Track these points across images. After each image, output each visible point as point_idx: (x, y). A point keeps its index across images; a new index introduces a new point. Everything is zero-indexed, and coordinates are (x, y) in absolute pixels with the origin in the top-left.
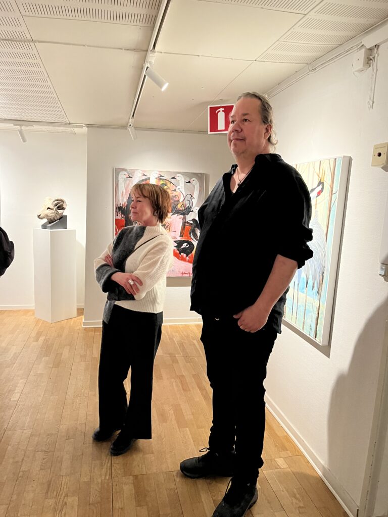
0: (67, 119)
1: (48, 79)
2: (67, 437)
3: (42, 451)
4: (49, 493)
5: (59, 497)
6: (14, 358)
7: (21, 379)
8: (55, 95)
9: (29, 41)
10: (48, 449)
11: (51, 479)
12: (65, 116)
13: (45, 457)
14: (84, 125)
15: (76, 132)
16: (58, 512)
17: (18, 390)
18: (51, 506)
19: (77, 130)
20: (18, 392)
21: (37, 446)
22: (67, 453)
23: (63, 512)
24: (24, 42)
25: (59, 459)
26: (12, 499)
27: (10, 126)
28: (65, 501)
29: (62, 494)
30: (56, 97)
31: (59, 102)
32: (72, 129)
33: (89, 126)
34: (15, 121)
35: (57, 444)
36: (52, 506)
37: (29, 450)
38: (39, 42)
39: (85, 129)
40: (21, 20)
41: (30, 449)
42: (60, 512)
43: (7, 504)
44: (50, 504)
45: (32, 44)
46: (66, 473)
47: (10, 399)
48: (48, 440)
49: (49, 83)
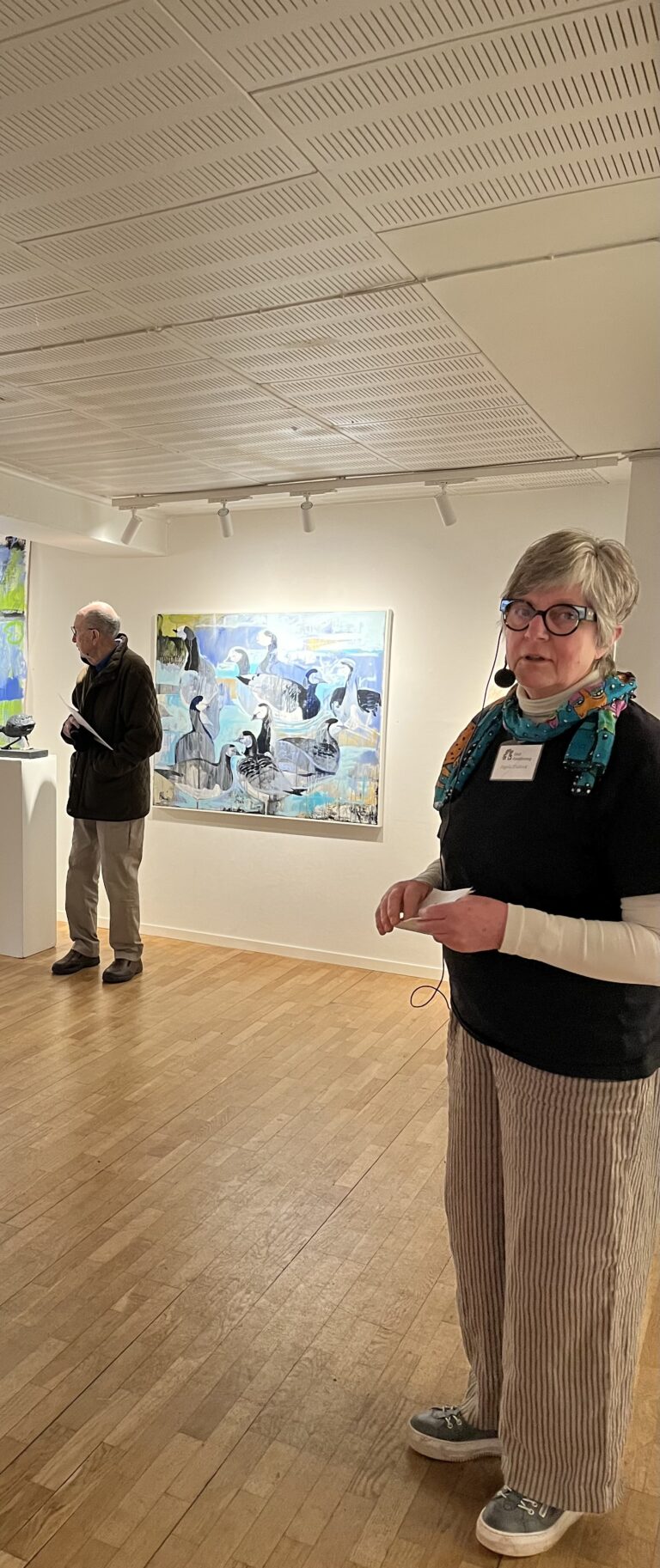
0: (564, 448)
1: (480, 357)
2: (448, 1318)
3: (374, 1323)
4: (361, 1423)
5: (383, 1443)
6: (370, 1091)
7: (373, 1142)
8: (511, 393)
9: (409, 283)
10: (391, 1325)
11: (377, 1394)
12: (555, 439)
13: (376, 1339)
14: (620, 456)
15: (604, 476)
16: (369, 1473)
17: (358, 1166)
18: (356, 1452)
19: (604, 471)
20: (356, 1171)
21: (365, 1306)
22: (434, 1353)
23: (380, 1480)
24: (398, 286)
25: (410, 1357)
26: (274, 1398)
27: (419, 486)
28: (392, 1456)
29: (390, 1440)
30: (516, 396)
31: (526, 407)
32: (589, 470)
33: (636, 455)
34: (428, 473)
35: (416, 1321)
36: (358, 1456)
37: (343, 1308)
38: (432, 278)
39: (625, 466)
40: (376, 242)
41: (347, 1307)
42: (372, 1475)
43: (260, 1404)
44: (356, 1447)
45: (417, 287)
46: (418, 1397)
47: (335, 1181)
48: (398, 1304)
49: (488, 367)
